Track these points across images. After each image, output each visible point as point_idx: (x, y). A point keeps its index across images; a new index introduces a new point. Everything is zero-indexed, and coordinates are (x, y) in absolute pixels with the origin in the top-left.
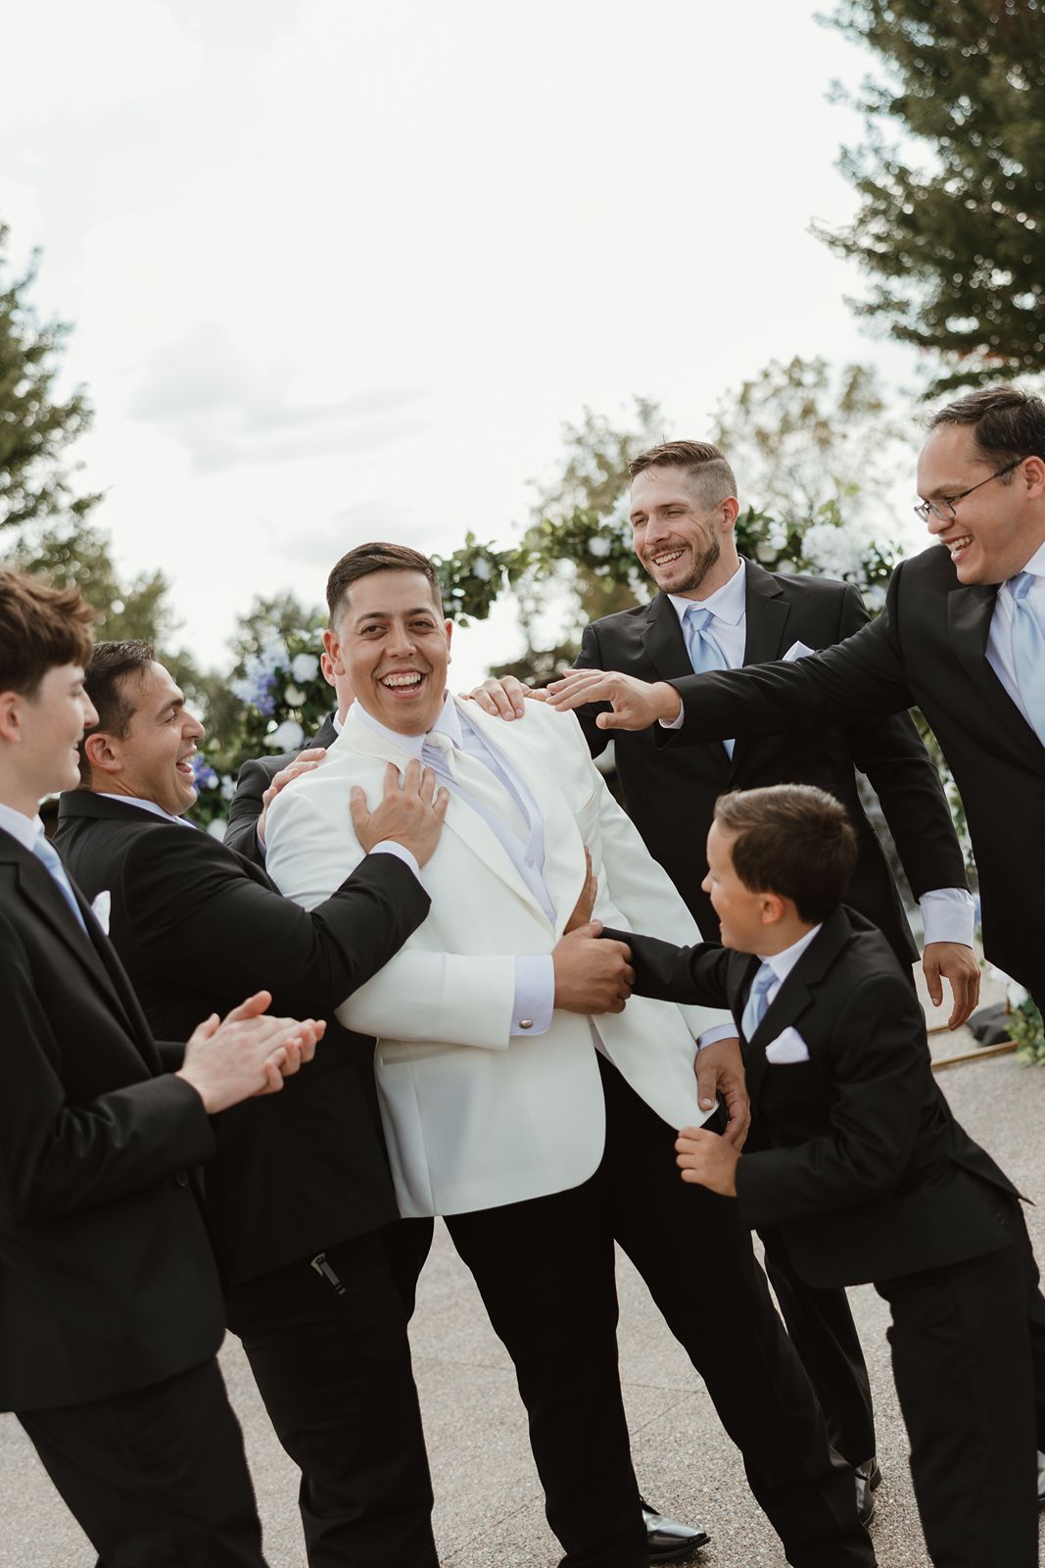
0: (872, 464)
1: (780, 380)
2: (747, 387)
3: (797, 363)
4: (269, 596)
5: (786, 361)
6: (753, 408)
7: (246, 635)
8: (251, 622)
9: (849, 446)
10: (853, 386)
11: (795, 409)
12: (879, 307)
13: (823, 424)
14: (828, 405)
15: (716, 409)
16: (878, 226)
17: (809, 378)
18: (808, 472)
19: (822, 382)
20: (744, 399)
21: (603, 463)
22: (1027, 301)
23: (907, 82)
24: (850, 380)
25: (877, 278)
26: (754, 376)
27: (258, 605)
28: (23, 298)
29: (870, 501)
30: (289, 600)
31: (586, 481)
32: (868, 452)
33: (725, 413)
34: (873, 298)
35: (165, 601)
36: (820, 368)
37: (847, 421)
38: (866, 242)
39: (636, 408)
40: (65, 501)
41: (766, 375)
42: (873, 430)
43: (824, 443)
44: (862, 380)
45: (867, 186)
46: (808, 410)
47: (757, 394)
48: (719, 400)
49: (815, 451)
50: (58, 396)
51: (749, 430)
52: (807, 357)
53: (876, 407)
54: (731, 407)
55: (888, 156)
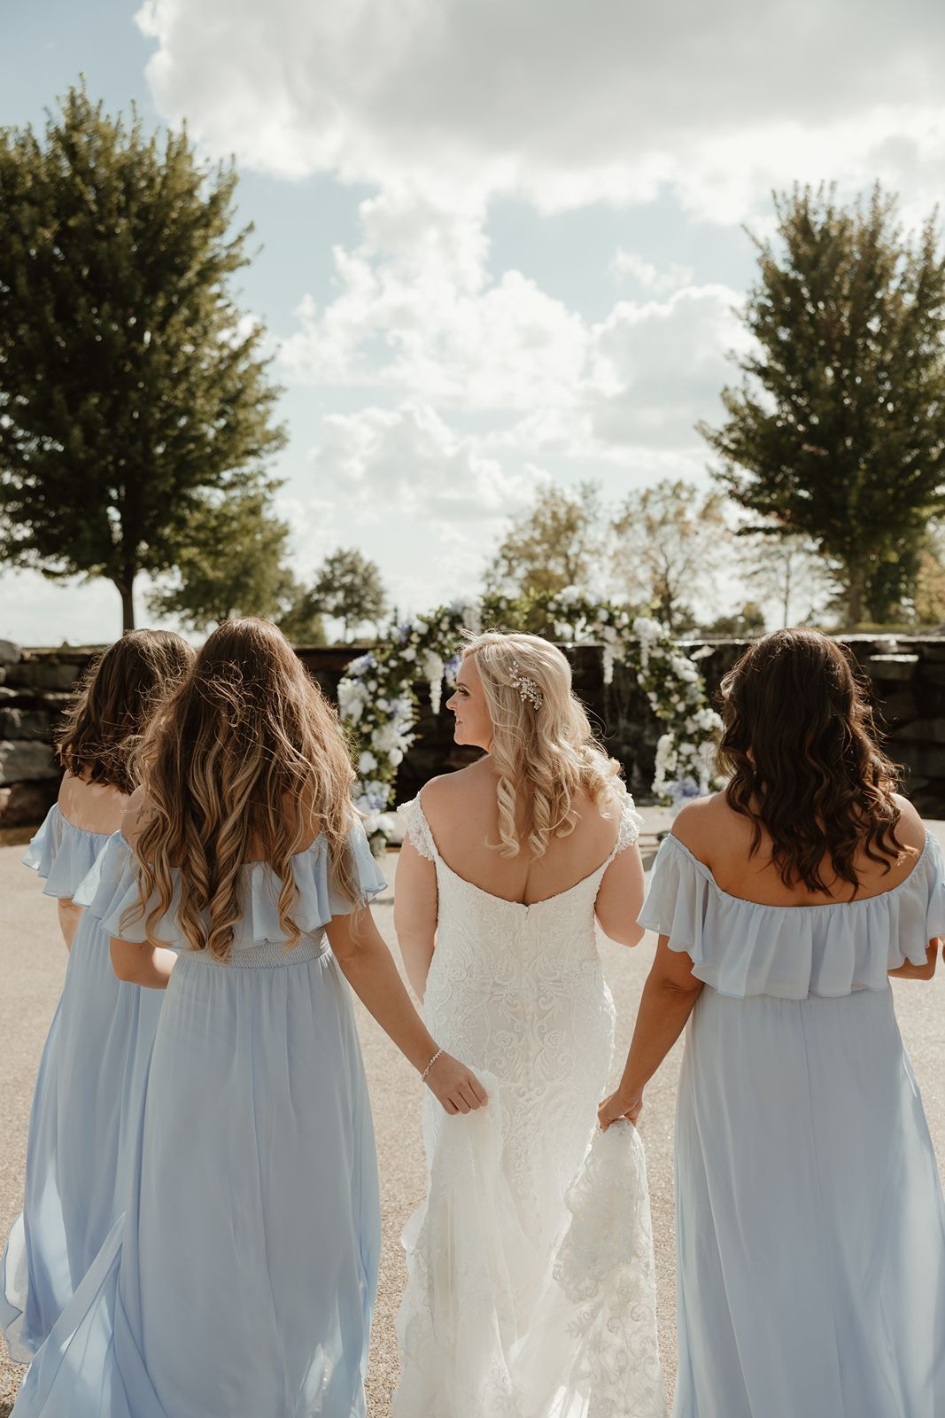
0: (709, 553)
1: (668, 492)
2: (649, 492)
3: (679, 485)
4: (346, 549)
5: (674, 481)
6: (649, 505)
7: (327, 569)
8: (331, 562)
9: (698, 539)
10: (709, 506)
11: (672, 510)
12: (724, 477)
13: (687, 524)
14: (691, 514)
15: (626, 498)
16: (736, 434)
17: (684, 495)
18: (670, 548)
19: (691, 500)
20: (645, 500)
21: (554, 516)
22: (804, 494)
23: (769, 359)
24: (707, 501)
25: (727, 460)
26: (653, 487)
27: (338, 553)
28: (266, 369)
29: (702, 574)
30: (357, 553)
31: (544, 527)
32: (708, 546)
33: (631, 503)
34: (722, 471)
35: (286, 540)
36: (693, 491)
37: (700, 525)
38: (726, 441)
39: (580, 490)
40: (262, 481)
41: (661, 487)
42: (714, 533)
43: (684, 534)
44: (715, 503)
45: (734, 410)
46: (680, 513)
47: (653, 498)
48: (630, 494)
49: (677, 537)
50: (271, 425)
51: (642, 516)
52: (687, 482)
53: (720, 520)
54: (636, 500)
55: (750, 397)
